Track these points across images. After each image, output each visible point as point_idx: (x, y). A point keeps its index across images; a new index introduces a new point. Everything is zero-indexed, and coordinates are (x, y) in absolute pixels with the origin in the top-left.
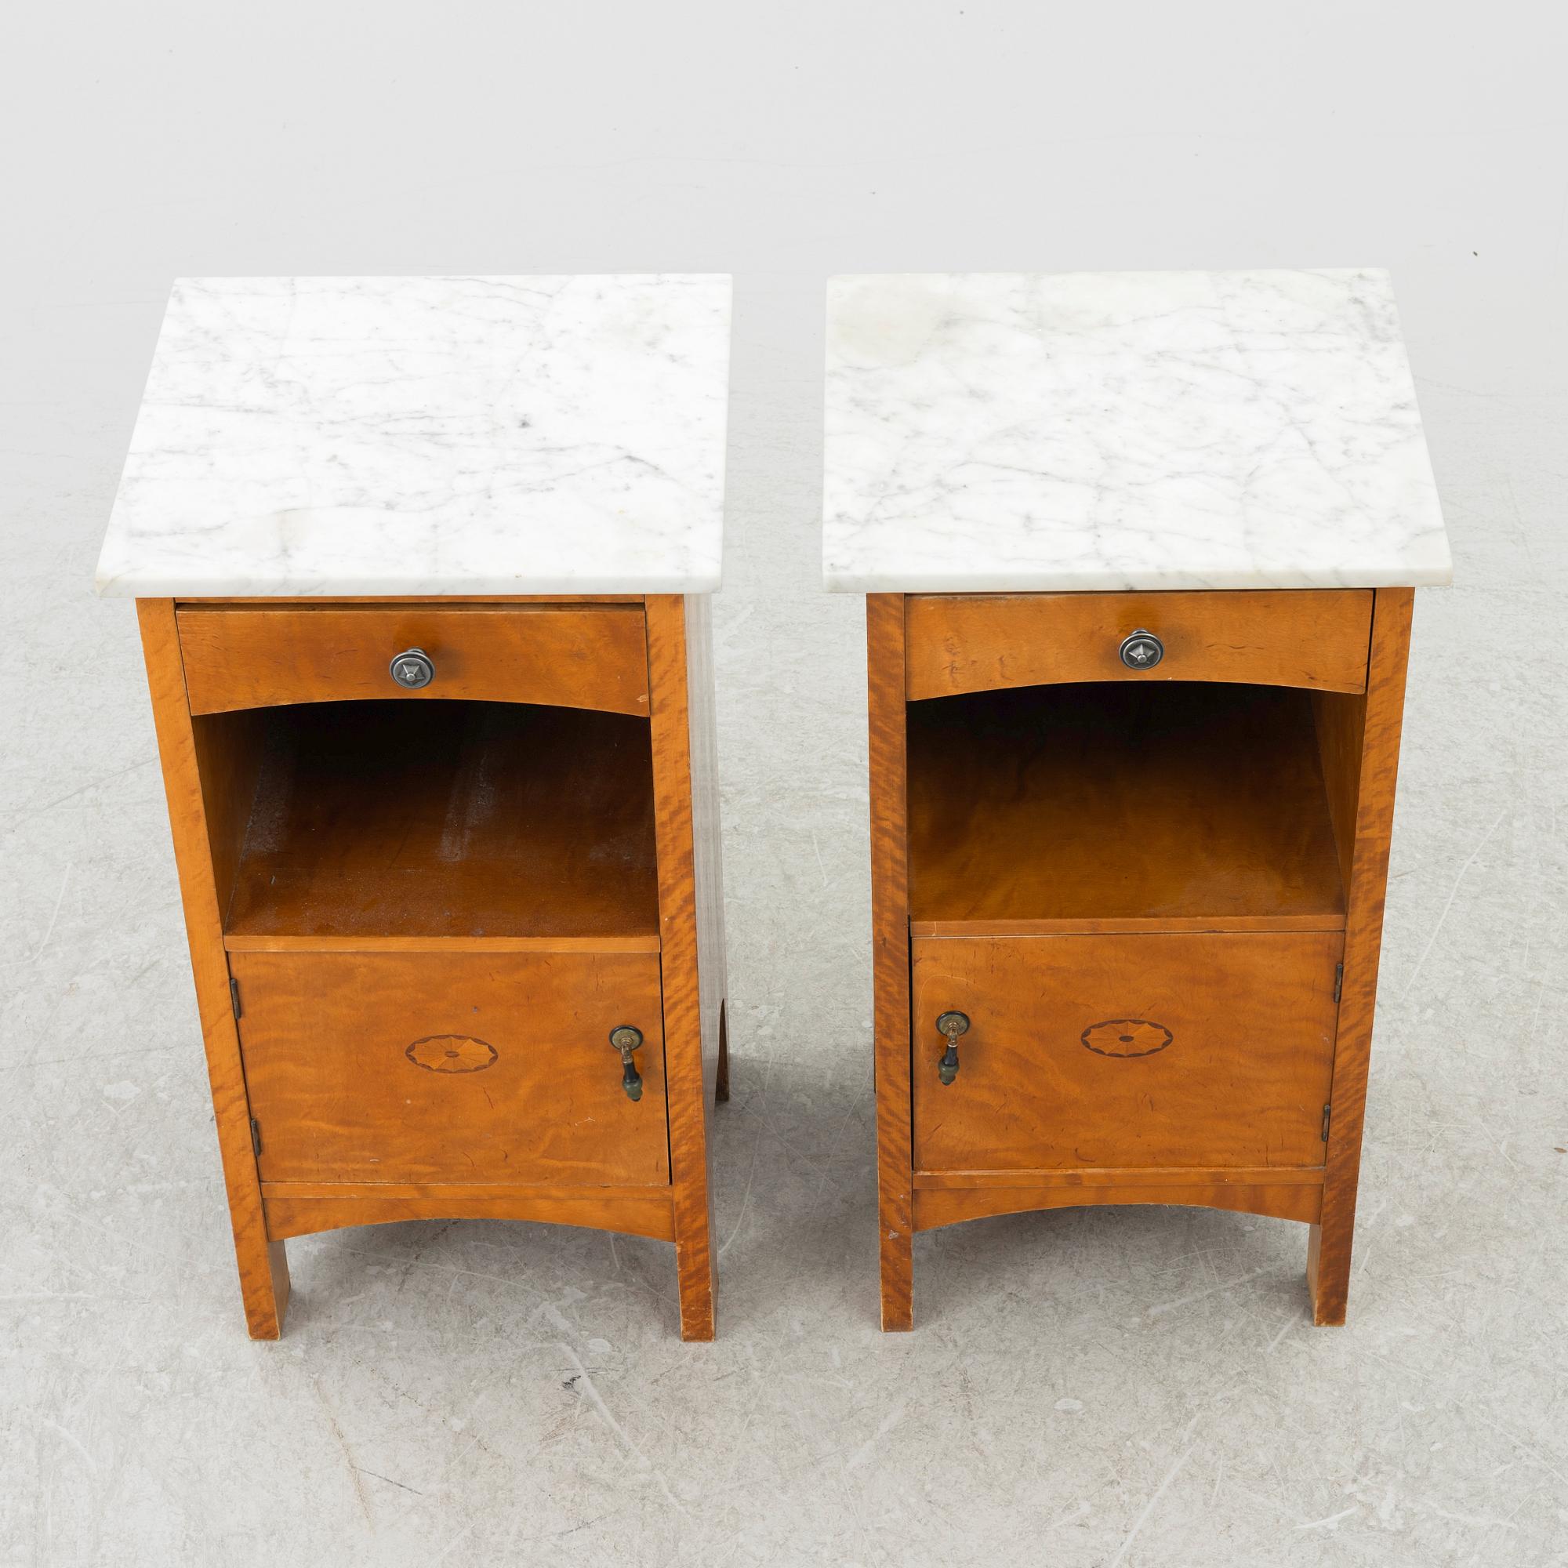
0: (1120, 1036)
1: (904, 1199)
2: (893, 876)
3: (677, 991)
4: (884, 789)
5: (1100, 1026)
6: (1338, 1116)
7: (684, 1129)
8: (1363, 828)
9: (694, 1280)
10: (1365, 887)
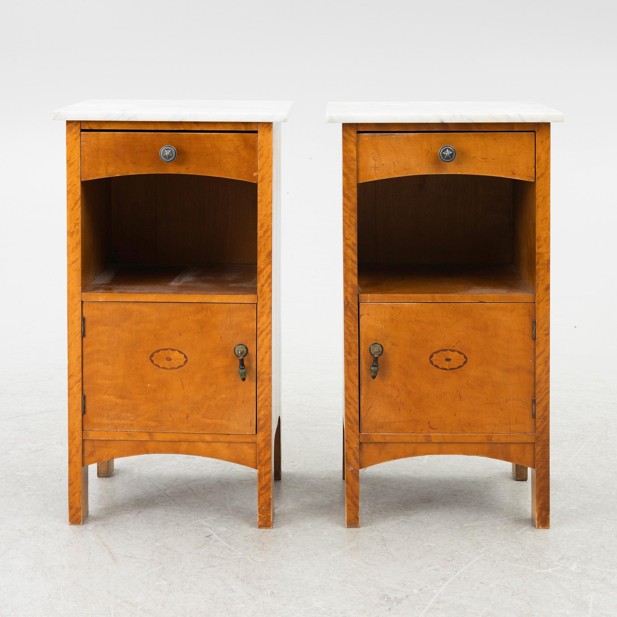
0: (445, 358)
1: (356, 447)
2: (352, 269)
3: (263, 324)
4: (348, 225)
5: (437, 352)
6: (539, 403)
7: (263, 401)
8: (539, 247)
9: (264, 490)
10: (542, 278)
